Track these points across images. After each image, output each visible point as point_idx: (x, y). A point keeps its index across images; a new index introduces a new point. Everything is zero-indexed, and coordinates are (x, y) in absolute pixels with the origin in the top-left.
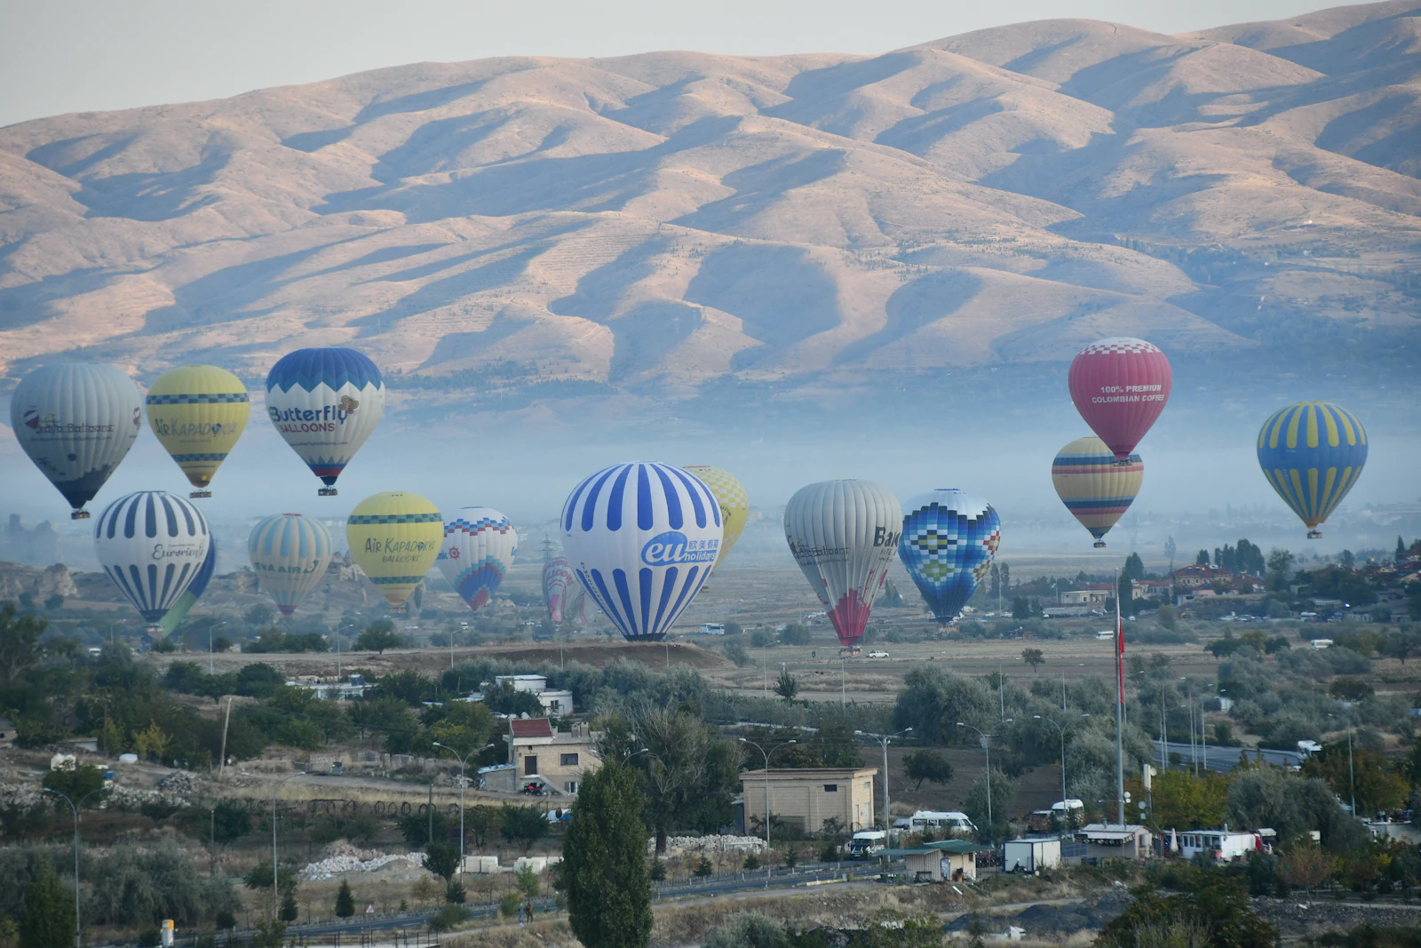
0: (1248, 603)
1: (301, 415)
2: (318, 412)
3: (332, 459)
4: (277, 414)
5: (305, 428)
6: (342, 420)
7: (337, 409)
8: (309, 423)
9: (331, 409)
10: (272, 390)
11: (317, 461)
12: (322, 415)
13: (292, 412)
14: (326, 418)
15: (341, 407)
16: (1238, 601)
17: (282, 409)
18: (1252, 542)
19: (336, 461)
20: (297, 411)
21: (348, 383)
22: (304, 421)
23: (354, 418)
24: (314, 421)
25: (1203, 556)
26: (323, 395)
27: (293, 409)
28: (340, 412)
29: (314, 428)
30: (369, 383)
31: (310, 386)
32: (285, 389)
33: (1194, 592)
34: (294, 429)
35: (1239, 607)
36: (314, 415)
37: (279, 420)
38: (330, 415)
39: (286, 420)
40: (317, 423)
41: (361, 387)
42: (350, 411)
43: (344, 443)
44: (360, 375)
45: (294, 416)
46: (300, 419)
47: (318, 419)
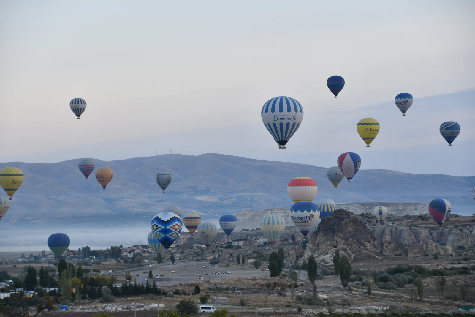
0: (79, 257)
1: (300, 218)
2: (304, 218)
3: (307, 229)
4: (293, 218)
5: (301, 221)
6: (310, 220)
7: (309, 217)
8: (302, 220)
9: (308, 217)
10: (292, 212)
11: (303, 230)
12: (305, 219)
13: (297, 218)
14: (306, 219)
15: (310, 216)
16: (77, 257)
17: (295, 217)
18: (88, 246)
19: (308, 230)
20: (299, 217)
21: (312, 211)
22: (301, 220)
23: (313, 219)
24: (303, 220)
25: (80, 249)
26: (306, 213)
27: (298, 217)
28: (310, 218)
29: (303, 222)
30: (317, 211)
31: (302, 211)
32: (296, 212)
33: (70, 255)
34: (298, 222)
35: (77, 258)
36: (303, 218)
37: (294, 219)
38: (307, 218)
39: (296, 219)
40: (304, 220)
41: (315, 212)
42: (312, 217)
43: (310, 226)
44: (315, 208)
45: (298, 218)
46: (300, 219)
47: (304, 219)
